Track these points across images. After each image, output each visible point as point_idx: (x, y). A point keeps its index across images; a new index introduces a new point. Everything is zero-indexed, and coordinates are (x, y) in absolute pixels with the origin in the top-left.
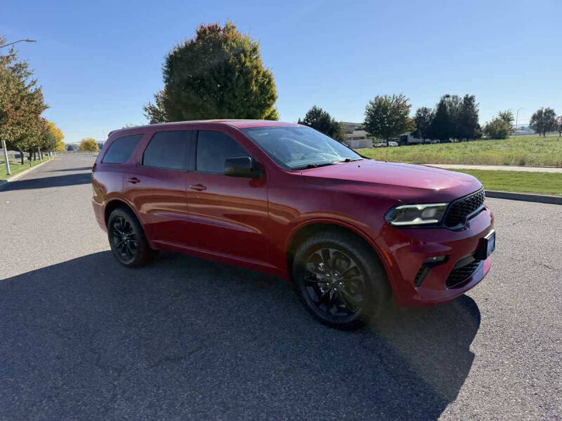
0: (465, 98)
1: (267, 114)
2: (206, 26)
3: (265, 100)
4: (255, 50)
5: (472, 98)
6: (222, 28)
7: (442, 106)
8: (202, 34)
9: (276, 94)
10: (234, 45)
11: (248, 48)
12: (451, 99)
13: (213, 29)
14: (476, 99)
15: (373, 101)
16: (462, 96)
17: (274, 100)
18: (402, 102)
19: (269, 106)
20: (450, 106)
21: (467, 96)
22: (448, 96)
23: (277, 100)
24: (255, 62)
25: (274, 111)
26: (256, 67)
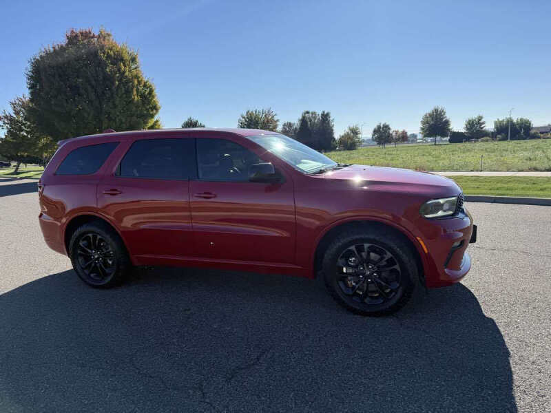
0: (322, 115)
1: (149, 125)
2: (77, 31)
3: (147, 110)
4: (133, 60)
5: (328, 114)
6: (96, 35)
7: (304, 121)
8: (73, 39)
9: (159, 105)
10: (111, 53)
11: (127, 57)
12: (311, 115)
13: (86, 35)
14: (331, 115)
15: (245, 115)
16: (319, 113)
17: (157, 110)
18: (270, 117)
19: (152, 116)
20: (310, 121)
21: (324, 112)
22: (308, 112)
23: (160, 111)
24: (135, 72)
25: (157, 121)
26: (137, 77)
